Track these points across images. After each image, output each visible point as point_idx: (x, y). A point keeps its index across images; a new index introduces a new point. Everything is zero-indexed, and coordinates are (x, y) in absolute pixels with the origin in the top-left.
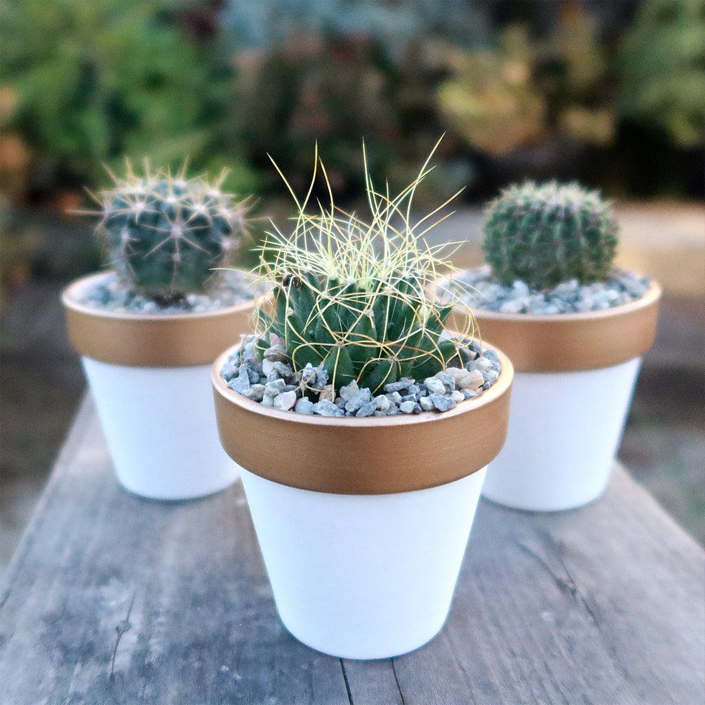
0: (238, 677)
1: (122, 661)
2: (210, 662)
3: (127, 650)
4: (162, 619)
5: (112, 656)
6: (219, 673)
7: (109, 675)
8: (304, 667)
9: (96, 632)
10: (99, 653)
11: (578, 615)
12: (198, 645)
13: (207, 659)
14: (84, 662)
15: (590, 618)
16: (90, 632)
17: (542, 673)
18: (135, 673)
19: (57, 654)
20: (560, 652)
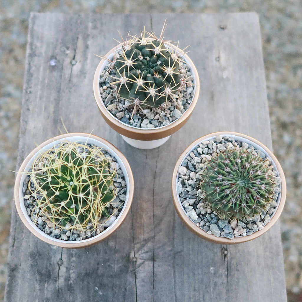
0: (101, 294)
1: (61, 282)
2: (91, 285)
3: (62, 276)
4: (74, 259)
5: (58, 279)
6: (95, 291)
7: (57, 289)
8: (123, 290)
9: (50, 264)
10: (53, 276)
11: (222, 271)
12: (87, 275)
13: (90, 283)
14: (48, 282)
15: (226, 273)
16: (49, 264)
17: (201, 299)
18: (66, 289)
19: (38, 276)
20: (210, 290)
